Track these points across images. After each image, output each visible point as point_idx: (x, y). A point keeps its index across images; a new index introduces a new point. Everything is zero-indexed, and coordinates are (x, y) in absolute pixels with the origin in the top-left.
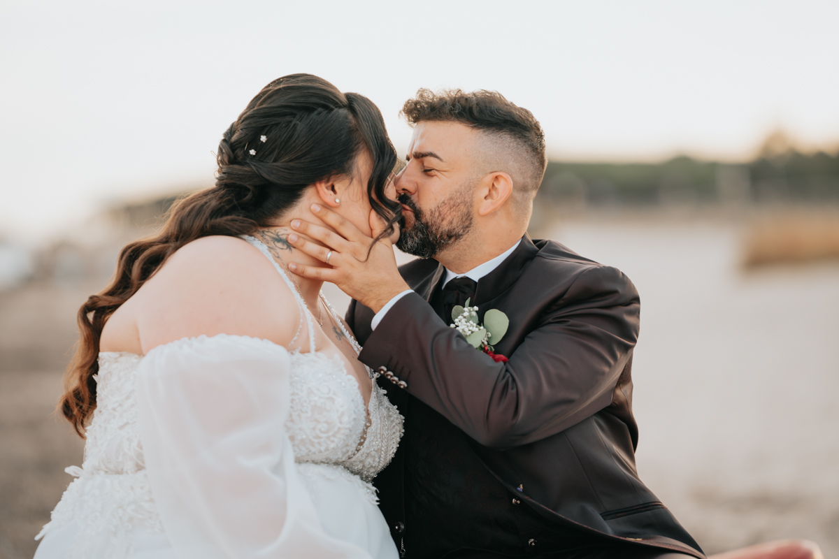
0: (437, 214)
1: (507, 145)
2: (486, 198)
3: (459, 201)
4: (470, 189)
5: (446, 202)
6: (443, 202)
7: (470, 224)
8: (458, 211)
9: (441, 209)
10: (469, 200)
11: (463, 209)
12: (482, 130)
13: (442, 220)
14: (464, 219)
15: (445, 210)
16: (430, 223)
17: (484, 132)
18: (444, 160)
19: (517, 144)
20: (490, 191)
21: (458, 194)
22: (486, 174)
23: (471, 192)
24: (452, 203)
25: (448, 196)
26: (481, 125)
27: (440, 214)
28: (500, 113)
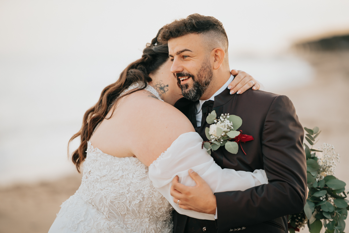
0: (199, 76)
1: (214, 35)
2: (215, 62)
3: (205, 67)
4: (208, 60)
5: (201, 69)
6: (200, 70)
7: (212, 75)
8: (207, 71)
9: (200, 73)
10: (209, 65)
11: (208, 69)
12: (202, 33)
13: (202, 78)
14: (209, 74)
15: (202, 73)
16: (198, 81)
17: (203, 33)
18: (193, 51)
19: (217, 33)
20: (215, 57)
21: (204, 64)
22: (211, 51)
23: (209, 61)
24: (203, 69)
25: (201, 67)
26: (201, 31)
27: (201, 75)
28: (205, 23)
